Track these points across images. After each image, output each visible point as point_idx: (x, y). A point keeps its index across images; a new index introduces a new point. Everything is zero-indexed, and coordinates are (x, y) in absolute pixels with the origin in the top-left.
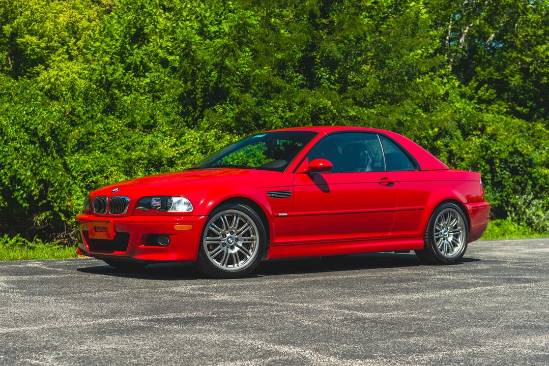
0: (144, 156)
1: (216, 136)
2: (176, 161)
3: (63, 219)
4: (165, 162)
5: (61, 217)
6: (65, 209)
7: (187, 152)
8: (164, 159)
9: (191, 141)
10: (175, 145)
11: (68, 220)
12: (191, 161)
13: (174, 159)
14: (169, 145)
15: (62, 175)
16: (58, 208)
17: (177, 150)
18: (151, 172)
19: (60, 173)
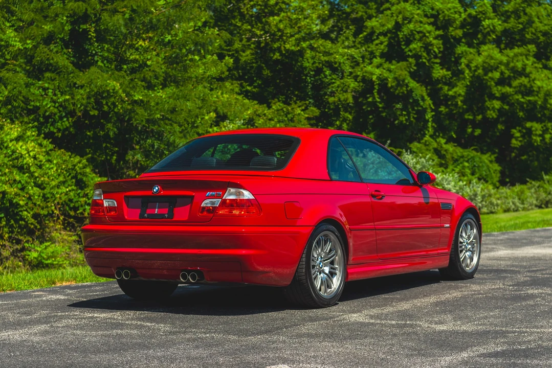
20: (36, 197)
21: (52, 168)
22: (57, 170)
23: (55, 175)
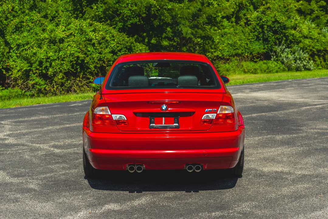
0: (47, 38)
1: (89, 24)
2: (65, 40)
3: (4, 73)
4: (58, 41)
5: (3, 72)
6: (5, 67)
7: (71, 34)
8: (57, 39)
9: (73, 28)
10: (64, 31)
11: (7, 73)
12: (72, 40)
13: (64, 38)
14: (62, 30)
15: (3, 48)
16: (1, 67)
17: (65, 34)
18: (51, 46)
19: (2, 47)
20: (96, 58)
21: (114, 44)
22: (116, 44)
23: (115, 47)
